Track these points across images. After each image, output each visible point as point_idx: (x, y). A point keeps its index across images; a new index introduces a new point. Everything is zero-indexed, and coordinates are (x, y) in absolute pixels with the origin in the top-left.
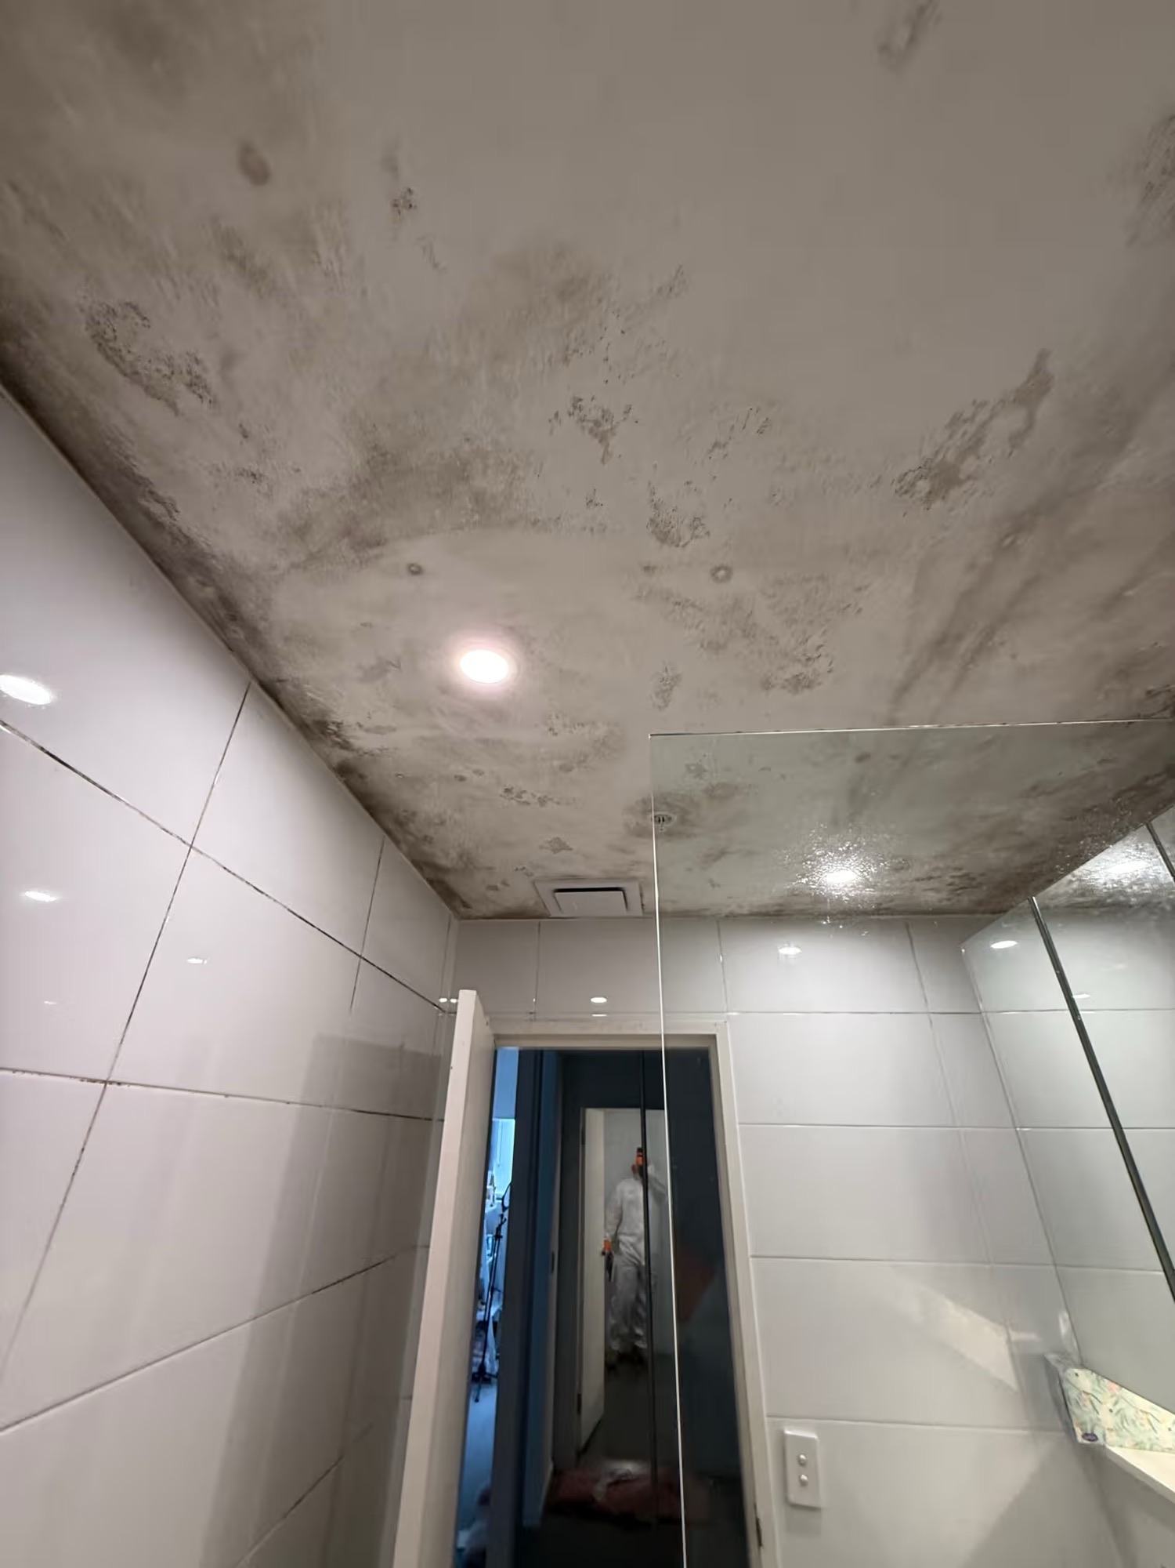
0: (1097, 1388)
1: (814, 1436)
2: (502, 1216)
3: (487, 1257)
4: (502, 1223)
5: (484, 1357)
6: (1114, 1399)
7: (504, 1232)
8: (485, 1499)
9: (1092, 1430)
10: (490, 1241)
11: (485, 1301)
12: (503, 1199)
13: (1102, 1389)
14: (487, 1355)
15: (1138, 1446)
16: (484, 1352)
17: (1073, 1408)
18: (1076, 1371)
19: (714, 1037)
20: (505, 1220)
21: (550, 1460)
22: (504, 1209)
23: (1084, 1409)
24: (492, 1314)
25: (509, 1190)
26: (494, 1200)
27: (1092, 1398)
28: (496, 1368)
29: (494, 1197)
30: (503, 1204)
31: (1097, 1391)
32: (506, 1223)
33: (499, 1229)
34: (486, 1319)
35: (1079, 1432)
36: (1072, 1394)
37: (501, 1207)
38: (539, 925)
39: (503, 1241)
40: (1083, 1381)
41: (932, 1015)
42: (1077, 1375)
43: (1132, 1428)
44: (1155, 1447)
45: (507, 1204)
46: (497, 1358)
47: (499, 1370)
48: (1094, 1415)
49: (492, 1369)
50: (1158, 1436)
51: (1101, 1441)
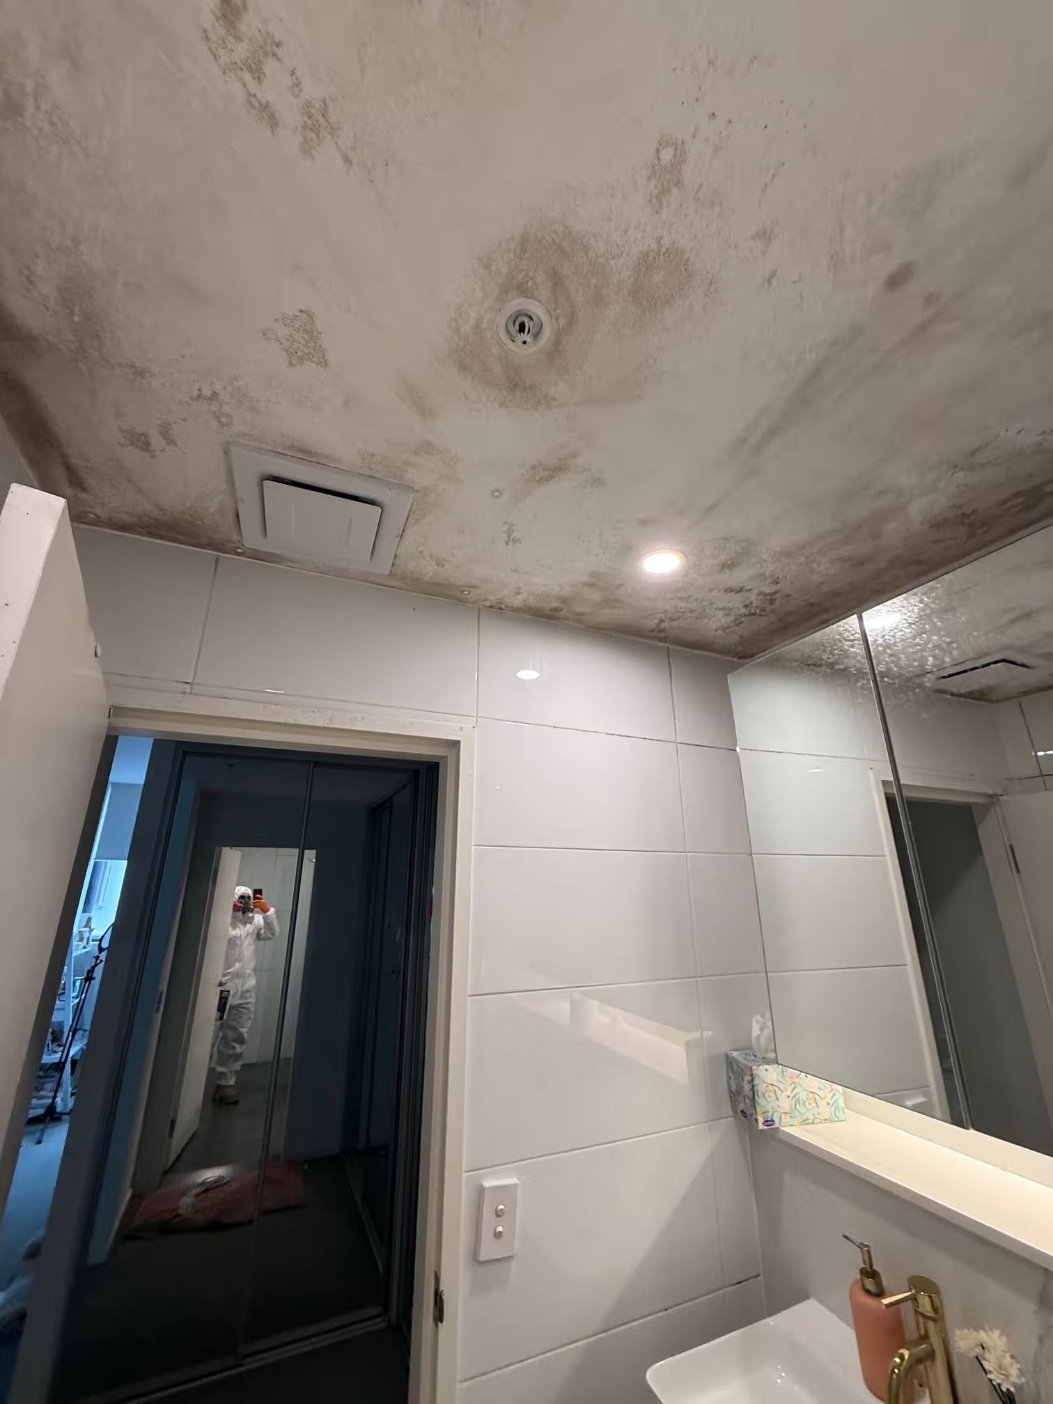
0: (781, 1079)
1: (513, 1181)
2: (97, 958)
3: (72, 999)
4: (96, 965)
5: (55, 1097)
6: (793, 1085)
7: (98, 973)
8: (34, 1253)
9: (772, 1116)
10: (78, 984)
11: (64, 1043)
12: (101, 940)
13: (785, 1080)
14: (60, 1095)
15: (805, 1122)
16: (56, 1091)
17: (759, 1100)
18: (766, 1067)
19: (456, 744)
20: (101, 961)
21: (128, 1184)
22: (101, 950)
23: (769, 1099)
24: (72, 1053)
25: (111, 928)
26: (88, 942)
27: (776, 1089)
28: (70, 1105)
29: (88, 938)
30: (100, 945)
31: (781, 1082)
32: (102, 966)
33: (91, 971)
34: (63, 1060)
35: (761, 1120)
36: (761, 1088)
37: (97, 948)
38: (217, 561)
39: (96, 984)
40: (768, 1075)
41: (679, 745)
42: (766, 1070)
43: (802, 1110)
44: (816, 1121)
45: (105, 944)
46: (72, 1094)
47: (74, 1106)
48: (775, 1104)
49: (65, 1105)
50: (820, 1111)
51: (777, 1124)
